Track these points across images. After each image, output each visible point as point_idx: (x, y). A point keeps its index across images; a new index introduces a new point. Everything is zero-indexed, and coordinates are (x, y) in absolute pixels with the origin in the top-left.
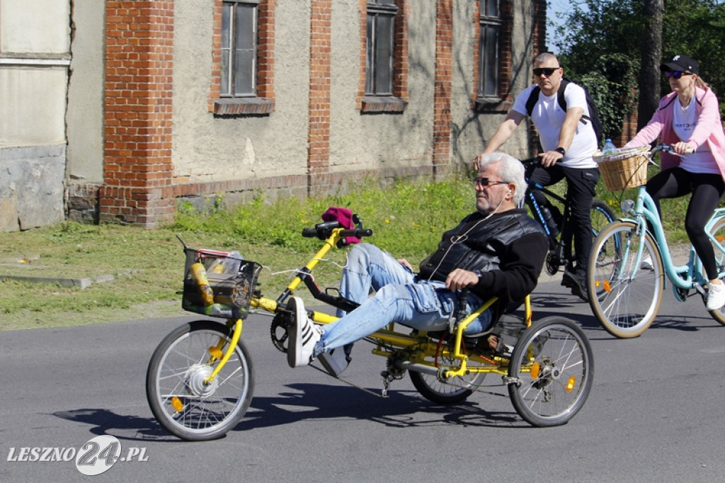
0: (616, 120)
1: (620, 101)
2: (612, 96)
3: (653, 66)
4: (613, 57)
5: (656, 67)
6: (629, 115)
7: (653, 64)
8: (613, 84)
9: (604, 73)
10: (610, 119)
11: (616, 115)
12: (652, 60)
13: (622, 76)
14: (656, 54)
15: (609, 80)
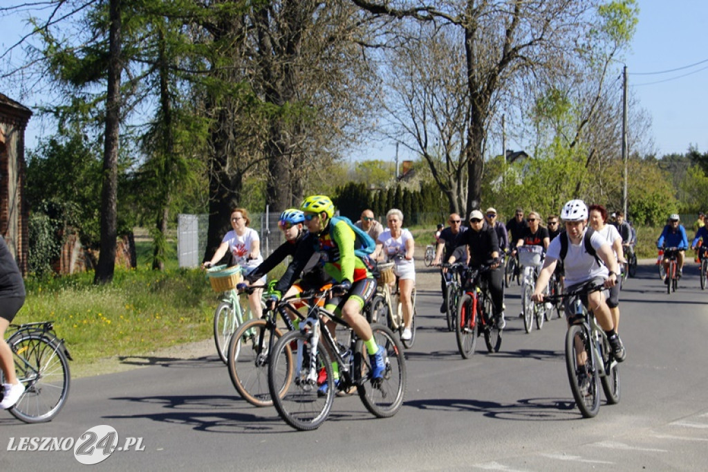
0: (56, 249)
1: (59, 234)
2: (53, 230)
3: (111, 207)
4: (52, 200)
5: (114, 207)
6: (65, 243)
7: (112, 205)
8: (52, 220)
9: (46, 213)
10: (52, 247)
11: (56, 244)
12: (111, 202)
13: (60, 215)
14: (114, 198)
15: (51, 218)
